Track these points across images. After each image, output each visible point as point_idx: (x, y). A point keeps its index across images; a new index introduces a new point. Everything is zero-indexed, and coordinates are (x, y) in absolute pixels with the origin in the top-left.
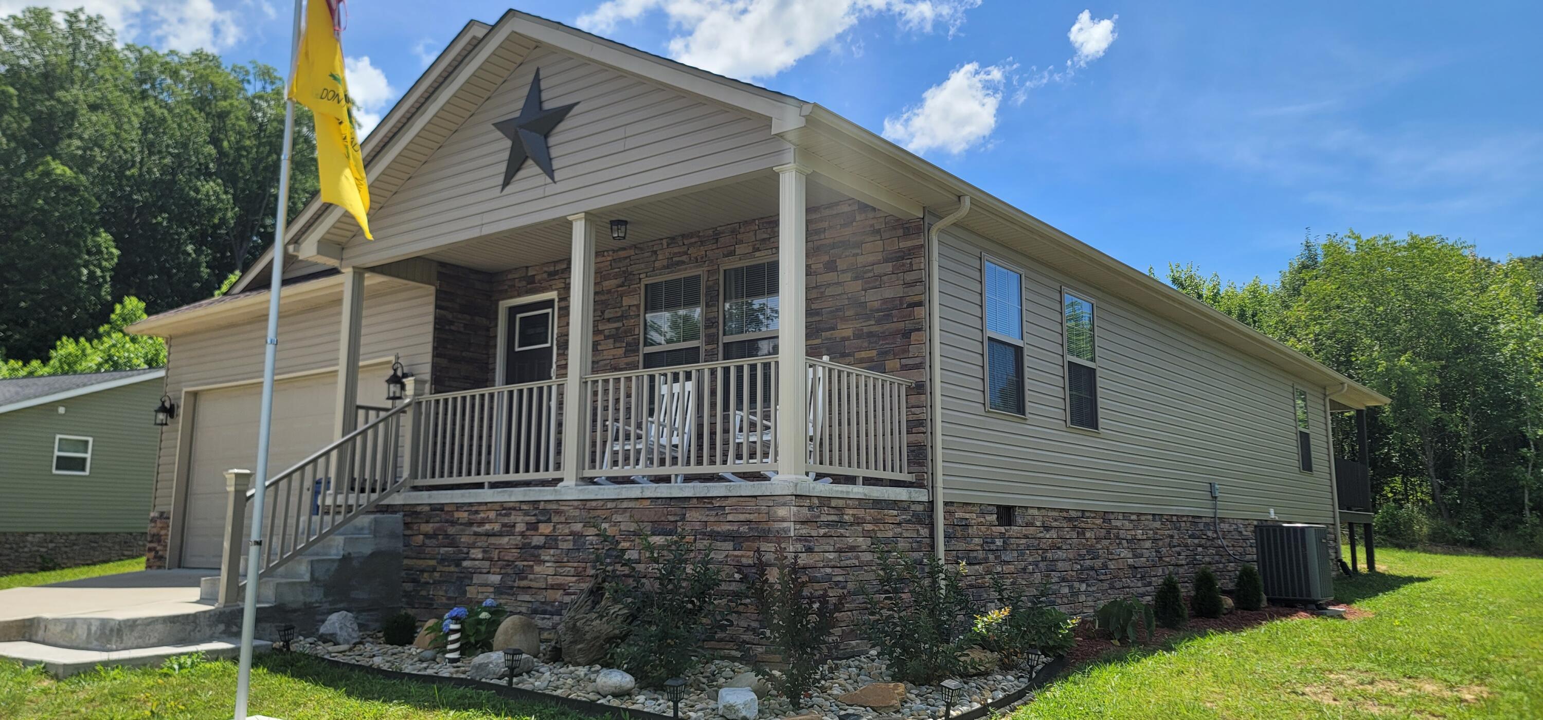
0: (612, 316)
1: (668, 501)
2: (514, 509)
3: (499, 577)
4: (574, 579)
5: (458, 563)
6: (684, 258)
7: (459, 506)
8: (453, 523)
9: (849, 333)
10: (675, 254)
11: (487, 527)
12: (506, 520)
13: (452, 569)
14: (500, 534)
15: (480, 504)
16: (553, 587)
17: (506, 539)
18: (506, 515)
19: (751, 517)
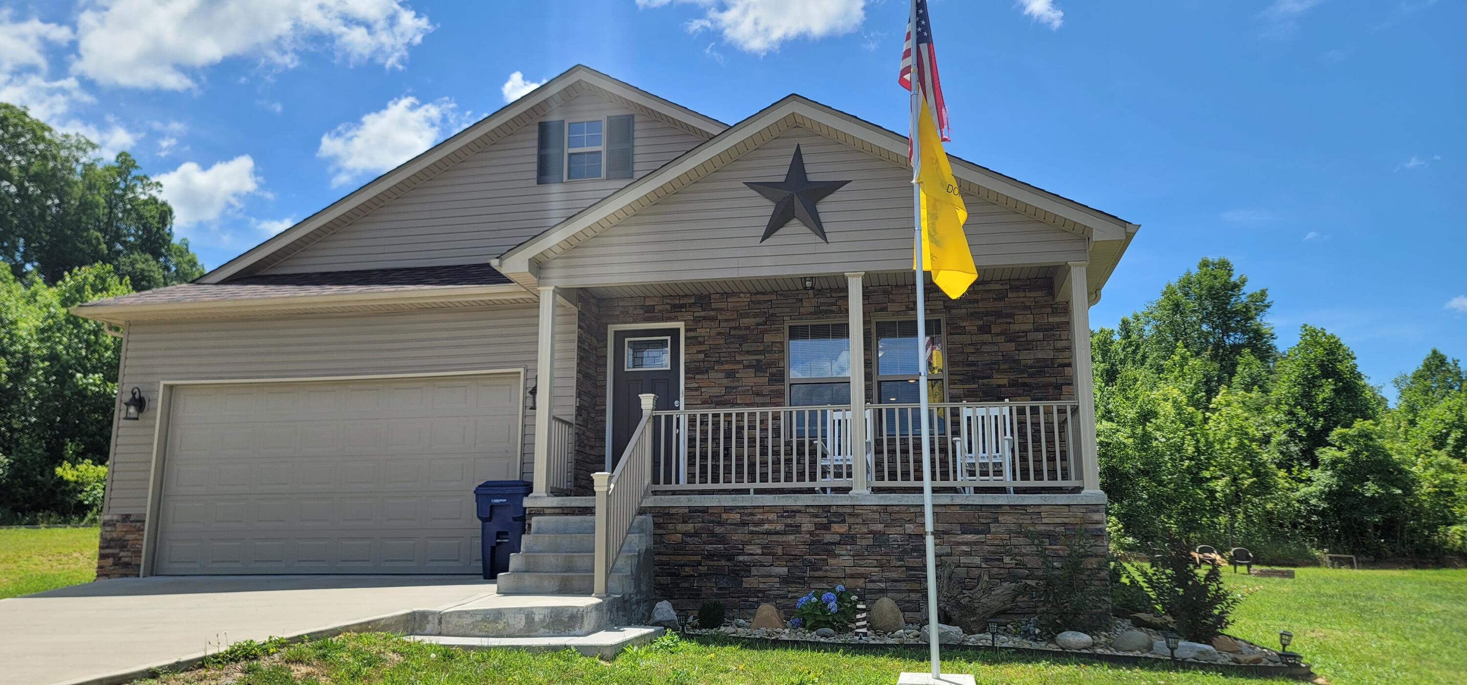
0: (748, 349)
1: (979, 508)
2: (800, 512)
3: (786, 569)
4: (877, 569)
5: (730, 558)
6: (834, 308)
7: (728, 509)
8: (720, 523)
9: (1005, 382)
10: (821, 303)
11: (766, 526)
12: (789, 521)
13: (723, 563)
14: (785, 533)
15: (754, 507)
16: (852, 576)
17: (792, 537)
18: (788, 517)
19: (1067, 520)
